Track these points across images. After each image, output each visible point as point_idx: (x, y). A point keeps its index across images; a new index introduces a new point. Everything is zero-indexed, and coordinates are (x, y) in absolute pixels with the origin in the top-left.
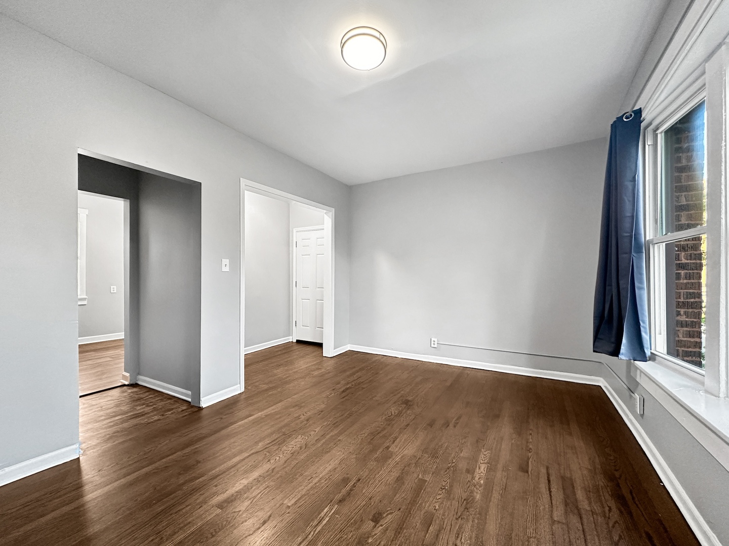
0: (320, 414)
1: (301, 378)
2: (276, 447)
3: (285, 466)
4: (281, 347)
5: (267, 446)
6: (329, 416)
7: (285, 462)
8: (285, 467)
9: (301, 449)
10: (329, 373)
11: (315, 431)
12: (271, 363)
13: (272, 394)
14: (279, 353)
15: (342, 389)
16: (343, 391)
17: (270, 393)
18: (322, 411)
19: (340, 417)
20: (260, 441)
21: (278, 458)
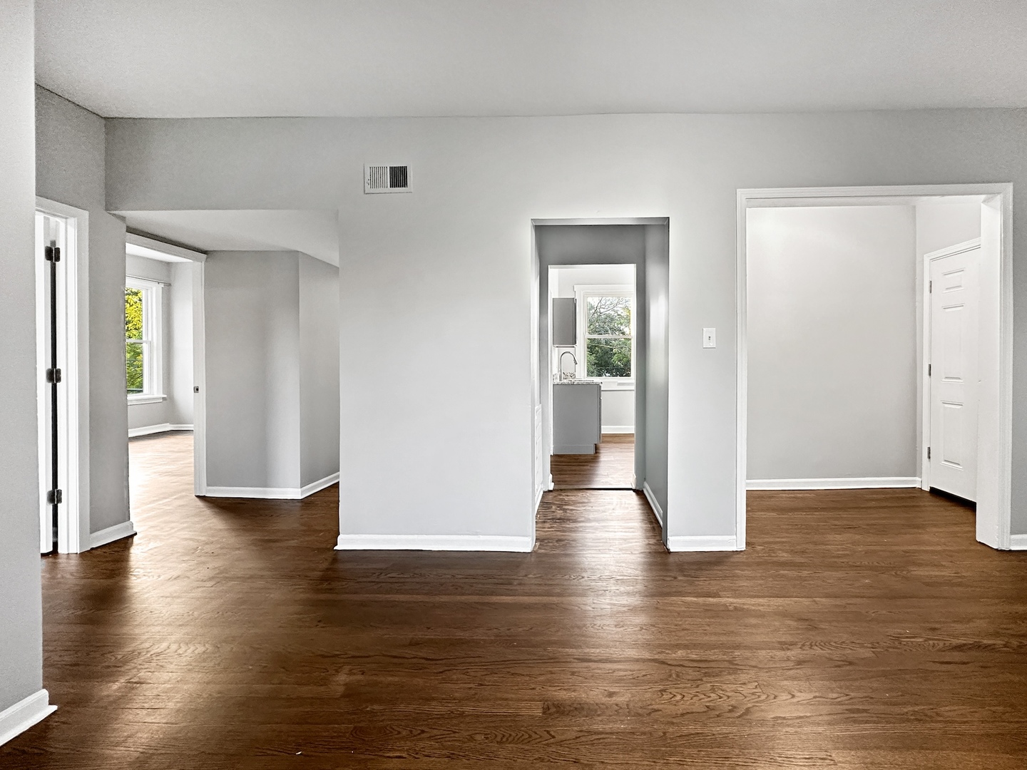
0: (839, 666)
1: (871, 568)
2: (695, 675)
3: (674, 721)
4: (888, 493)
5: (686, 663)
6: (857, 683)
7: (683, 715)
8: (673, 723)
9: (730, 711)
10: (959, 585)
11: (793, 696)
12: (837, 519)
13: (783, 576)
14: (873, 504)
15: (955, 642)
16: (959, 648)
17: (782, 572)
18: (851, 663)
19: (885, 703)
20: (686, 647)
21: (679, 697)
